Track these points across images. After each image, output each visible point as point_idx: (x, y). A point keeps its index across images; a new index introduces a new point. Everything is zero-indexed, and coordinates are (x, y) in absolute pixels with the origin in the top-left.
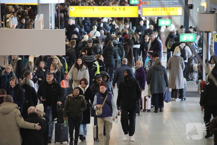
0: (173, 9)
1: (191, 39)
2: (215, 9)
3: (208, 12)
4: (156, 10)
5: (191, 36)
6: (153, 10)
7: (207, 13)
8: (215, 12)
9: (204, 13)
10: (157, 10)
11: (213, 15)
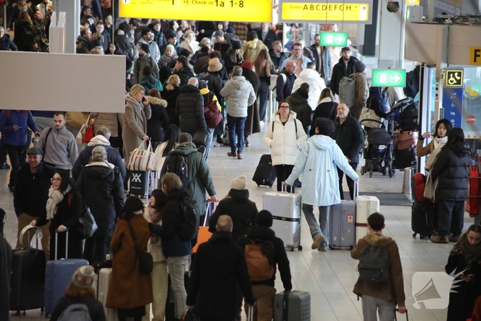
0: (349, 6)
1: (396, 81)
2: (444, 14)
3: (431, 21)
4: (312, 7)
5: (396, 75)
6: (305, 8)
7: (428, 23)
8: (444, 19)
9: (422, 21)
10: (315, 7)
11: (441, 27)
